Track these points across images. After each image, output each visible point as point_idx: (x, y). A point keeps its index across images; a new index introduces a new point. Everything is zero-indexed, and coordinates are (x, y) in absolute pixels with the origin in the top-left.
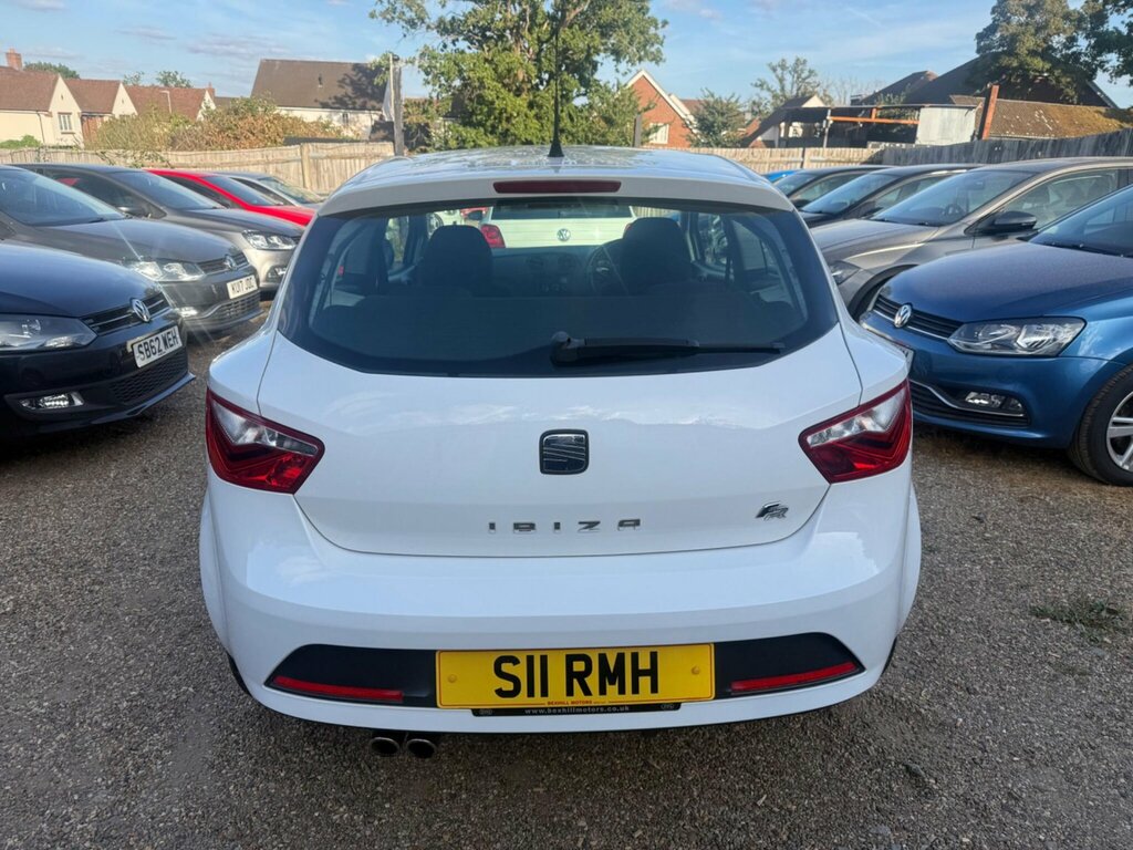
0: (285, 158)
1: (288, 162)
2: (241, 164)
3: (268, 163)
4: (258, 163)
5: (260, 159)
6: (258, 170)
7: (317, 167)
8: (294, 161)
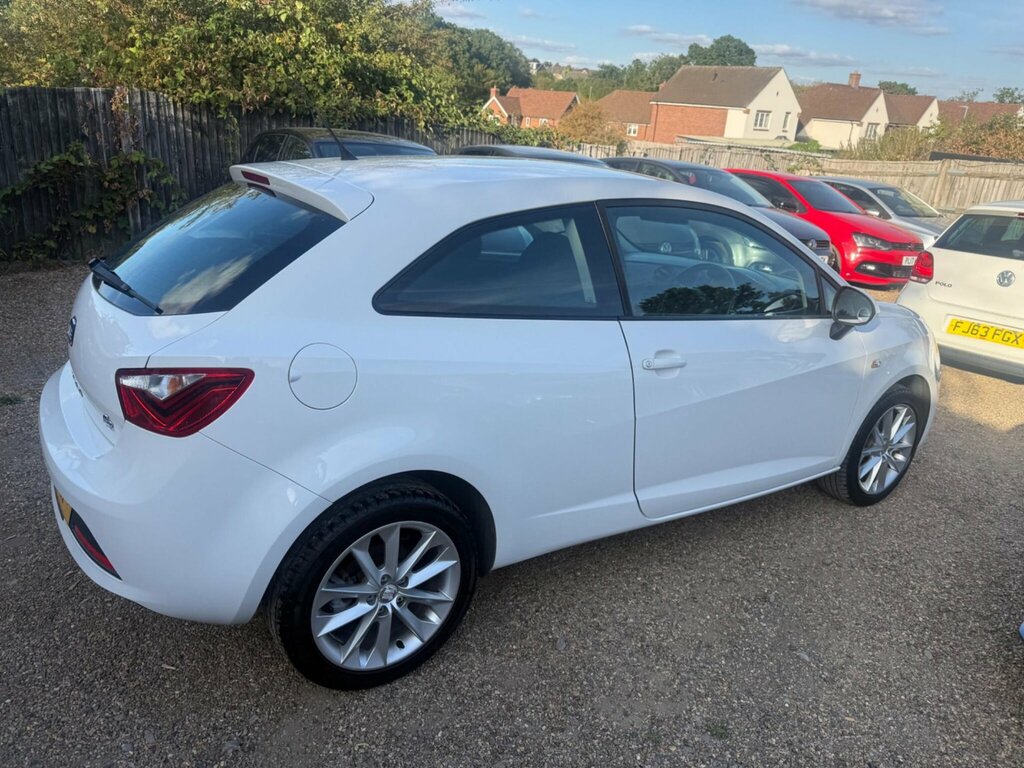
0: (924, 172)
1: (925, 176)
2: (882, 174)
3: (905, 175)
4: (896, 175)
5: (900, 171)
6: (891, 181)
7: (953, 184)
8: (931, 175)
